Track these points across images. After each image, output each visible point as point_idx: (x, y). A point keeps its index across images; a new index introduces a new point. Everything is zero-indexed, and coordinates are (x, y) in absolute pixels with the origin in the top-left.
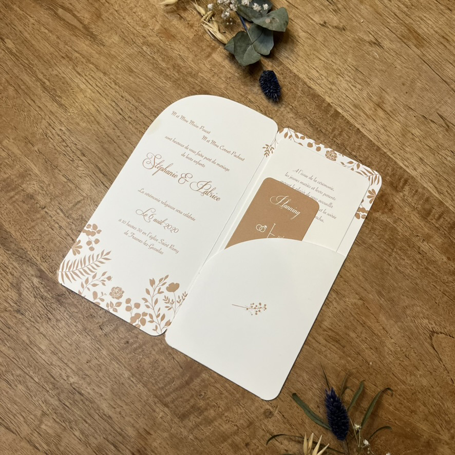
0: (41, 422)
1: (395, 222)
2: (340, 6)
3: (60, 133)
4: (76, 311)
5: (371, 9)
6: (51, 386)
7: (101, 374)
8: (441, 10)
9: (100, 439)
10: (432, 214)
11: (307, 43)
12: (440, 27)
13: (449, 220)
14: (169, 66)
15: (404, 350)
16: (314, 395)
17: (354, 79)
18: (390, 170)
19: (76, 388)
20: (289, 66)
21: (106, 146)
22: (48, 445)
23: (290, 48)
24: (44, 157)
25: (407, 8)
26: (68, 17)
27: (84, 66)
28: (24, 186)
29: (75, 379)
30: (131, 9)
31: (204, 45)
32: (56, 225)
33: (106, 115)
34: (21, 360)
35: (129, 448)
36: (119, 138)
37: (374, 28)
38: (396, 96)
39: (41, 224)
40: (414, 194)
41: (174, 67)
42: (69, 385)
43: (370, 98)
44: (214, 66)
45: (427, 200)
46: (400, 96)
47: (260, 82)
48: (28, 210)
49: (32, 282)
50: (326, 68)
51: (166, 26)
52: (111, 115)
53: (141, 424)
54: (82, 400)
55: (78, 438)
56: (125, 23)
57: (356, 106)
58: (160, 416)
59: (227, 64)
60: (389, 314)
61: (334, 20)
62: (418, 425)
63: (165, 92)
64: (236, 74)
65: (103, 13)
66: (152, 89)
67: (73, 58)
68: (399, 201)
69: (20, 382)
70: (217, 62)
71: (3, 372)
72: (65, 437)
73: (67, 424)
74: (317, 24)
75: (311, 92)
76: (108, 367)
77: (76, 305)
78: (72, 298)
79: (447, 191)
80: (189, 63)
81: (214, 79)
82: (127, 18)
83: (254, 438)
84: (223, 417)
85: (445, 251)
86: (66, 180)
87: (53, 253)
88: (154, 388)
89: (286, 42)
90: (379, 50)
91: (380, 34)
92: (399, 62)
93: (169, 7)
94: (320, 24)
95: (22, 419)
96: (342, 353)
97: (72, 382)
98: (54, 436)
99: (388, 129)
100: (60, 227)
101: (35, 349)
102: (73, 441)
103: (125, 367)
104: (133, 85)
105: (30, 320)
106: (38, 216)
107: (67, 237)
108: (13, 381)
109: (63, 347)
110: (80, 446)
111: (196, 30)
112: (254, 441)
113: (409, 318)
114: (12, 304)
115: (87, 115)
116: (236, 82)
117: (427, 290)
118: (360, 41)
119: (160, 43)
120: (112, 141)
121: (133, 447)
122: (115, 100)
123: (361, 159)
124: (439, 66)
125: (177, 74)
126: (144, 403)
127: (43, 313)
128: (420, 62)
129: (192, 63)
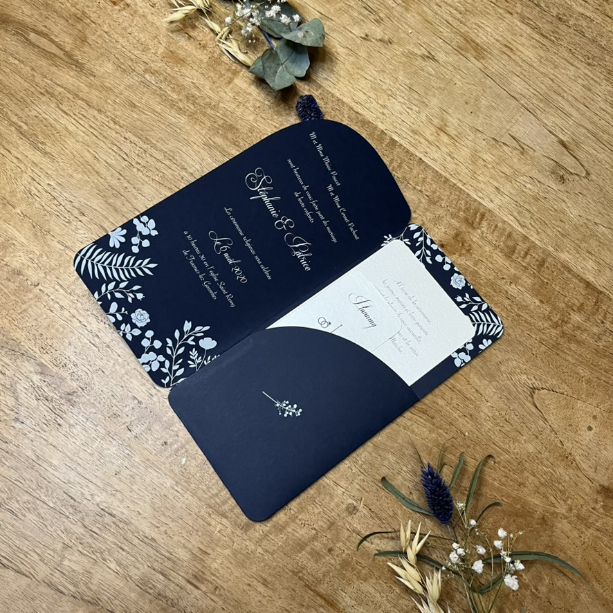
0: (64, 558)
1: (475, 265)
2: (382, 15)
3: (48, 189)
4: (94, 411)
5: (419, 18)
6: (71, 510)
7: (135, 487)
8: (500, 14)
9: (144, 569)
10: (517, 251)
11: (348, 61)
12: (501, 34)
13: (537, 257)
14: (181, 98)
15: (503, 414)
16: (405, 480)
17: (409, 100)
18: (463, 204)
19: (104, 508)
20: (330, 90)
21: (110, 201)
22: (75, 585)
23: (328, 68)
24: (31, 221)
25: (461, 14)
26: (43, 42)
27: (71, 103)
28: (7, 259)
29: (103, 497)
30: (125, 29)
31: (222, 69)
32: (56, 306)
33: (107, 163)
34: (27, 481)
35: (182, 574)
36: (127, 190)
37: (425, 40)
38: (459, 116)
39: (36, 306)
40: (494, 230)
41: (188, 98)
42: (96, 506)
43: (430, 121)
44: (238, 93)
45: (510, 235)
46: (465, 117)
47: (297, 110)
48: (15, 290)
49: (32, 381)
50: (375, 89)
51: (172, 49)
52: (114, 162)
53: (194, 543)
54: (114, 523)
55: (114, 571)
56: (119, 47)
57: (415, 132)
58: (218, 529)
59: (254, 90)
60: (481, 374)
61: (378, 32)
62: (529, 499)
63: (180, 129)
64: (266, 102)
65: (89, 35)
66: (163, 126)
67: (56, 93)
68: (477, 240)
69: (29, 509)
70: (241, 89)
71: (3, 499)
72: (97, 572)
73: (98, 555)
74: (357, 37)
75: (360, 118)
76: (144, 477)
77: (93, 403)
78: (86, 396)
79: (531, 224)
80: (205, 92)
81: (239, 110)
82: (121, 40)
83: (338, 541)
84: (297, 521)
85: (536, 293)
86: (63, 248)
87: (55, 341)
88: (206, 496)
89: (323, 60)
90: (435, 65)
91: (433, 46)
92: (459, 77)
93: (174, 25)
94: (362, 38)
95: (36, 557)
96: (432, 426)
97: (98, 502)
98: (83, 573)
99: (455, 156)
100: (62, 307)
101: (45, 465)
102: (108, 576)
103: (166, 474)
104: (138, 123)
105: (33, 429)
106: (31, 296)
107: (71, 319)
108: (19, 509)
109: (81, 459)
110: (118, 582)
111: (210, 52)
112: (338, 545)
113: (504, 375)
114: (8, 412)
115: (82, 164)
116: (267, 112)
117: (521, 340)
118: (411, 56)
119: (166, 69)
120: (118, 194)
121: (187, 573)
122: (116, 143)
123: (427, 194)
124: (505, 79)
125: (192, 107)
126: (196, 517)
127: (50, 418)
128: (482, 76)
129: (210, 91)
